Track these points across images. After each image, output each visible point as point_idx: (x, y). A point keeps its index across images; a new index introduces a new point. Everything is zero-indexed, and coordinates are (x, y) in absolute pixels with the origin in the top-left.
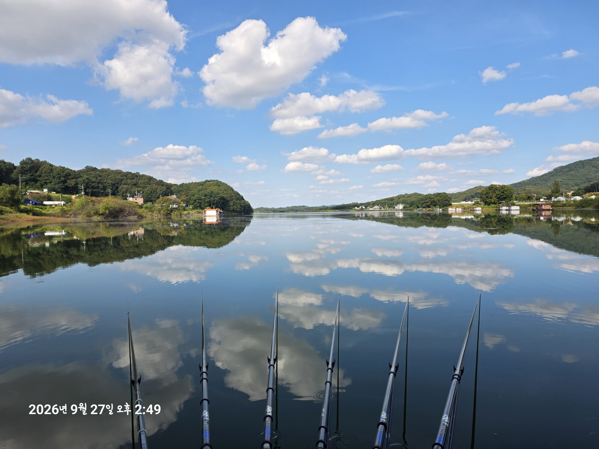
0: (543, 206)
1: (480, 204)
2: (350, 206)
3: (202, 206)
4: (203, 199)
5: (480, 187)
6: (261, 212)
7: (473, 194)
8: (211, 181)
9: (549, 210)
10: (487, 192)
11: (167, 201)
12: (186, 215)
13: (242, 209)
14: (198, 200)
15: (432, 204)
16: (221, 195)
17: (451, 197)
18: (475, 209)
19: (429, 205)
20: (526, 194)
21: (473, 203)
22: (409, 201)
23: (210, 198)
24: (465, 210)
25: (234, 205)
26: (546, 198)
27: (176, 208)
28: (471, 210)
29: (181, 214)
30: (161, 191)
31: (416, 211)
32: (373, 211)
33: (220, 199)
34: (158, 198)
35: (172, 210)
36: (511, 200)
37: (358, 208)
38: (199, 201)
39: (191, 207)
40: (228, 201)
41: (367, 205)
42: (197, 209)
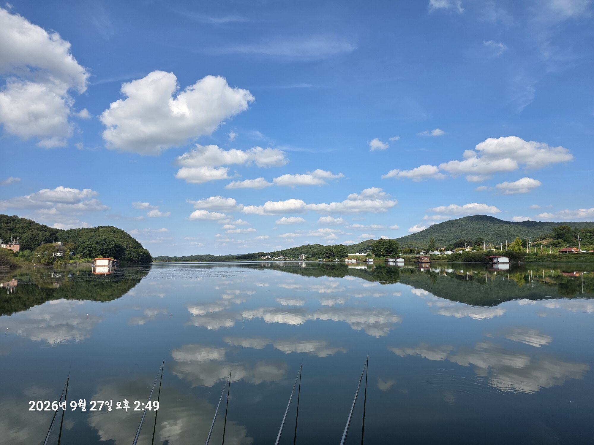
0: (423, 259)
1: (372, 256)
2: (256, 256)
3: (92, 255)
4: (93, 247)
5: (371, 241)
6: (161, 261)
7: (365, 247)
8: (105, 227)
9: (427, 263)
10: (377, 245)
11: (49, 249)
12: (72, 264)
13: (140, 258)
14: (89, 247)
15: (331, 255)
16: (116, 242)
17: (347, 249)
18: (368, 260)
19: (328, 256)
20: (409, 247)
21: (366, 254)
22: (311, 252)
23: (103, 246)
24: (361, 261)
25: (130, 253)
26: (424, 251)
27: (60, 257)
28: (364, 262)
29: (65, 264)
30: (44, 237)
31: (317, 261)
32: (278, 260)
33: (114, 247)
34: (39, 245)
35: (55, 259)
36: (396, 253)
37: (264, 258)
38: (90, 249)
39: (79, 255)
40: (123, 250)
41: (273, 254)
42: (86, 258)
